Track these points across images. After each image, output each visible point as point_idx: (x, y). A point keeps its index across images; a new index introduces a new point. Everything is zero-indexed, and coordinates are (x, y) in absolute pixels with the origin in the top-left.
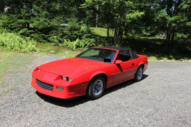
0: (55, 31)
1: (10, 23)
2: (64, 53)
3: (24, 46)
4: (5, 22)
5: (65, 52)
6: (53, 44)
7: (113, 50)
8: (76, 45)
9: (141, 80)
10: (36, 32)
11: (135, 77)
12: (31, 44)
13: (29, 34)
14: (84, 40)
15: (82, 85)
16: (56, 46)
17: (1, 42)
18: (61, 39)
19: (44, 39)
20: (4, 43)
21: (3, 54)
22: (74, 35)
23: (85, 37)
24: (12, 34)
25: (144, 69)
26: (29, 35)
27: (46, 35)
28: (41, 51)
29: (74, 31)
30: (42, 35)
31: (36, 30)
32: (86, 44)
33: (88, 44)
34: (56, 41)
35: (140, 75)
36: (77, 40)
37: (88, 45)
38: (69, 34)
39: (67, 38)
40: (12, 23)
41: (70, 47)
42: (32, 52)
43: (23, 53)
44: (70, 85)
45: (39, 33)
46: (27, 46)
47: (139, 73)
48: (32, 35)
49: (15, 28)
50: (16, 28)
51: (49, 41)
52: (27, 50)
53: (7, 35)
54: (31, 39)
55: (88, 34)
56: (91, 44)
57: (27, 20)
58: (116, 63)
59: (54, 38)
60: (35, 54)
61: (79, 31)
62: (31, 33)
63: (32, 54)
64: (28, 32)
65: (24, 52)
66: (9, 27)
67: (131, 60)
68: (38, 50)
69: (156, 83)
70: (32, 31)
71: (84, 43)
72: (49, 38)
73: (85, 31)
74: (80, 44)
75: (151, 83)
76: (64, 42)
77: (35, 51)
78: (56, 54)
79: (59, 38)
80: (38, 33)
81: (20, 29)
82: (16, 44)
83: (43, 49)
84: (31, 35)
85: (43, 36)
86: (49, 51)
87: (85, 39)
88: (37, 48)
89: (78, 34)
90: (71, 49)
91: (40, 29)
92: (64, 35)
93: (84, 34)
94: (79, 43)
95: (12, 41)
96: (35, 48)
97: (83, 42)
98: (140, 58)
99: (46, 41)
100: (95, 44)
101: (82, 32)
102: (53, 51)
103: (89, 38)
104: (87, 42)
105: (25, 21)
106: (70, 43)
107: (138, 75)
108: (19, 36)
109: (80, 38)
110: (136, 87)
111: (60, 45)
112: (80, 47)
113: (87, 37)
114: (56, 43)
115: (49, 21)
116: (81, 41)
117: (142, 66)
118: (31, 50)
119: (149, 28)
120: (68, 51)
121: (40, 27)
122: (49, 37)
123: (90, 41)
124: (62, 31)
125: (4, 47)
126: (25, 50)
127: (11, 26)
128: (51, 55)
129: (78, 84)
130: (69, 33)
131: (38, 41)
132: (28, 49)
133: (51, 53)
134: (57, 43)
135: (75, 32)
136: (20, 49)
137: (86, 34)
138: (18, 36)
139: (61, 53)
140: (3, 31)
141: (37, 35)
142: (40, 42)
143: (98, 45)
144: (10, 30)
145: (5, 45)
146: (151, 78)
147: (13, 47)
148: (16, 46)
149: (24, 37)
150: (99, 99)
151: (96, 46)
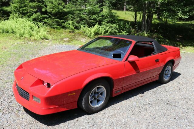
0: (71, 15)
1: (22, 7)
2: (79, 41)
3: (34, 33)
4: (16, 6)
5: (82, 40)
6: (68, 30)
7: (128, 41)
8: (94, 32)
9: (168, 81)
10: (49, 17)
11: (159, 78)
12: (43, 31)
13: (42, 19)
14: (104, 26)
15: (69, 95)
16: (71, 33)
17: (11, 29)
18: (77, 25)
19: (58, 25)
20: (14, 30)
21: (10, 42)
22: (93, 20)
23: (106, 21)
24: (24, 20)
25: (174, 65)
26: (42, 21)
27: (61, 20)
28: (53, 39)
29: (93, 14)
30: (56, 20)
31: (50, 15)
32: (106, 30)
33: (110, 30)
34: (72, 27)
35: (167, 75)
36: (96, 26)
37: (109, 32)
38: (88, 19)
39: (84, 24)
40: (24, 7)
41: (88, 34)
42: (43, 40)
43: (33, 41)
44: (48, 96)
45: (53, 17)
46: (38, 33)
47: (167, 72)
48: (46, 20)
49: (27, 13)
50: (29, 12)
51: (64, 27)
52: (37, 38)
53: (18, 21)
54: (43, 25)
55: (110, 19)
56: (113, 30)
57: (39, 3)
58: (129, 60)
59: (69, 24)
60: (46, 42)
61: (98, 15)
62: (44, 18)
63: (43, 42)
64: (40, 17)
65: (35, 40)
66: (21, 12)
67: (154, 54)
68: (50, 37)
69: (190, 87)
70: (45, 15)
71: (105, 29)
72: (63, 24)
73: (105, 15)
74: (99, 31)
75: (183, 87)
76: (81, 28)
77: (47, 39)
78: (70, 43)
79: (75, 24)
80: (51, 18)
81: (32, 14)
82: (26, 31)
83: (56, 37)
84: (44, 20)
85: (57, 22)
86: (62, 39)
87: (106, 25)
88: (49, 35)
89: (98, 19)
90: (89, 36)
91: (54, 13)
92: (82, 19)
93: (105, 18)
94: (98, 29)
95: (22, 28)
96: (47, 35)
97: (103, 28)
98: (169, 51)
99: (60, 27)
100: (118, 30)
101: (103, 16)
102: (67, 39)
103: (110, 24)
104: (108, 28)
105: (37, 5)
106: (88, 30)
107: (164, 75)
108: (31, 22)
109: (100, 24)
110: (159, 93)
111: (77, 31)
112: (99, 34)
113: (108, 22)
114: (71, 29)
115: (64, 4)
116: (101, 27)
117: (172, 62)
118: (43, 38)
119: (186, 9)
120: (85, 39)
121: (54, 11)
122: (64, 22)
123: (112, 27)
124: (79, 15)
125: (14, 34)
126: (36, 38)
127: (23, 10)
128: (64, 44)
129: (61, 94)
130: (87, 17)
131: (51, 27)
132: (38, 36)
133: (65, 42)
134: (73, 30)
135: (94, 16)
136: (30, 36)
137: (108, 18)
138: (29, 22)
139: (77, 41)
140: (14, 16)
141: (50, 20)
142: (54, 28)
143: (121, 32)
144: (22, 15)
145: (15, 32)
146: (184, 78)
147: (23, 34)
148: (26, 33)
149: (36, 23)
150: (100, 112)
151: (118, 32)
